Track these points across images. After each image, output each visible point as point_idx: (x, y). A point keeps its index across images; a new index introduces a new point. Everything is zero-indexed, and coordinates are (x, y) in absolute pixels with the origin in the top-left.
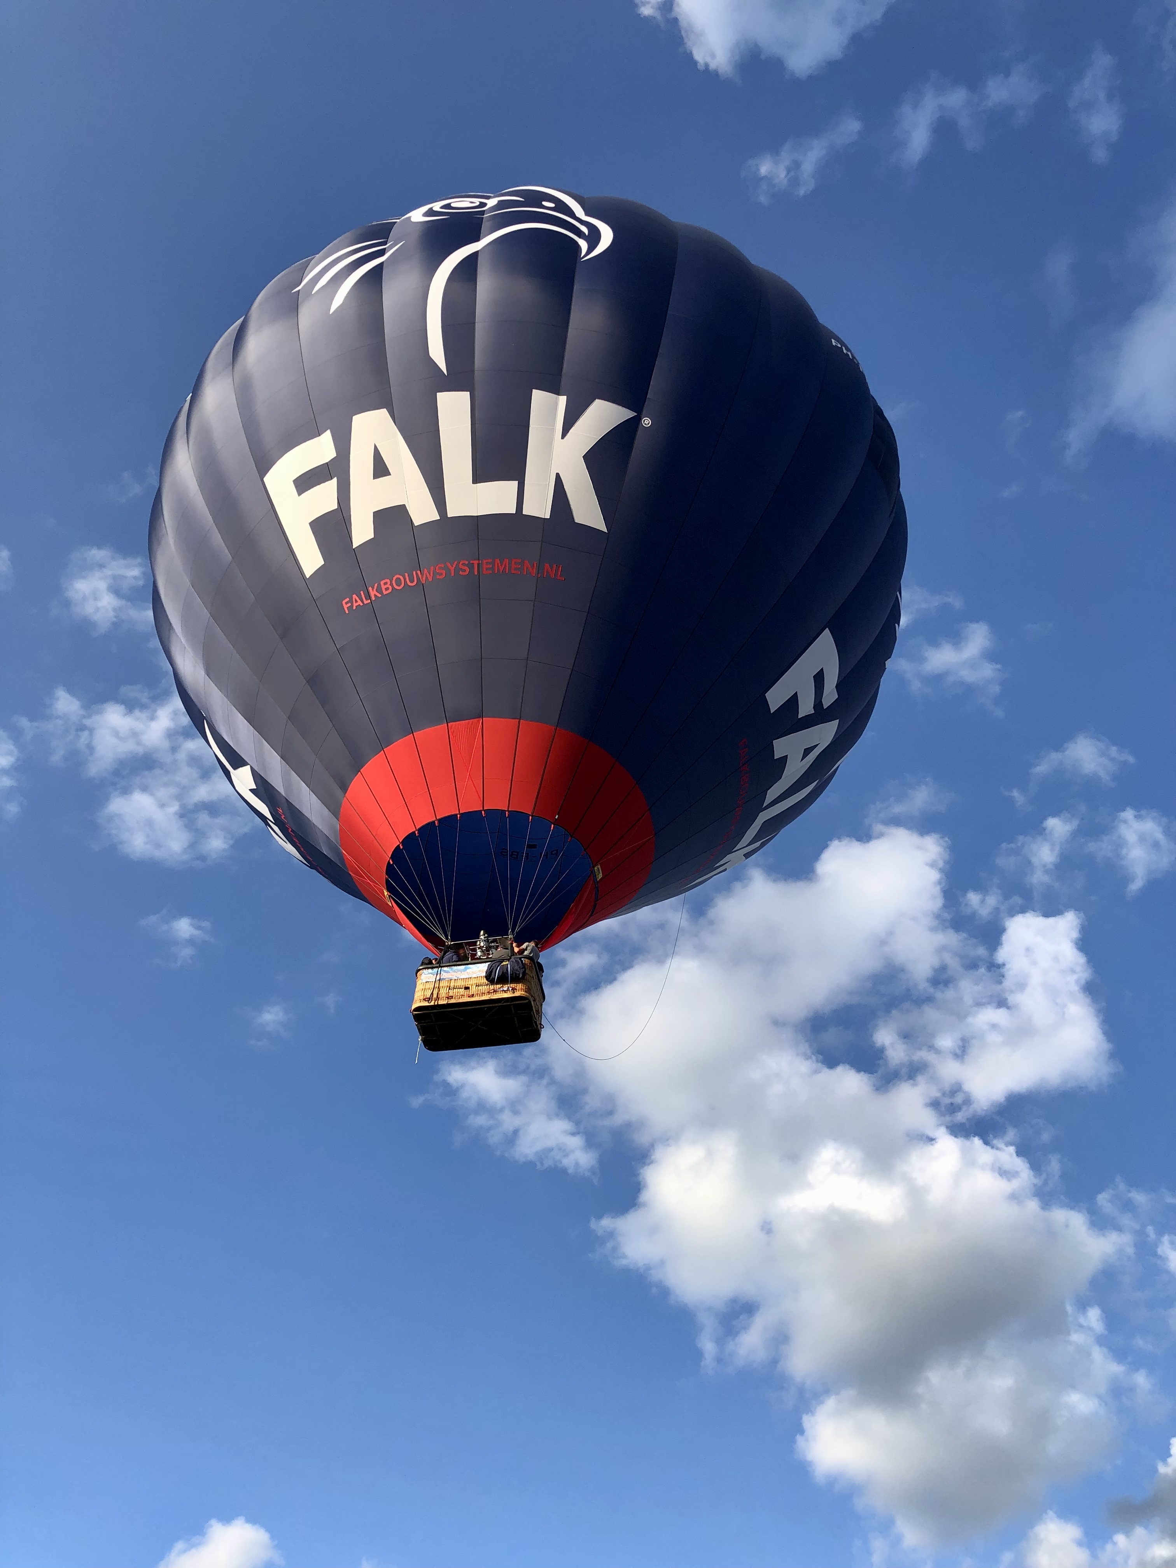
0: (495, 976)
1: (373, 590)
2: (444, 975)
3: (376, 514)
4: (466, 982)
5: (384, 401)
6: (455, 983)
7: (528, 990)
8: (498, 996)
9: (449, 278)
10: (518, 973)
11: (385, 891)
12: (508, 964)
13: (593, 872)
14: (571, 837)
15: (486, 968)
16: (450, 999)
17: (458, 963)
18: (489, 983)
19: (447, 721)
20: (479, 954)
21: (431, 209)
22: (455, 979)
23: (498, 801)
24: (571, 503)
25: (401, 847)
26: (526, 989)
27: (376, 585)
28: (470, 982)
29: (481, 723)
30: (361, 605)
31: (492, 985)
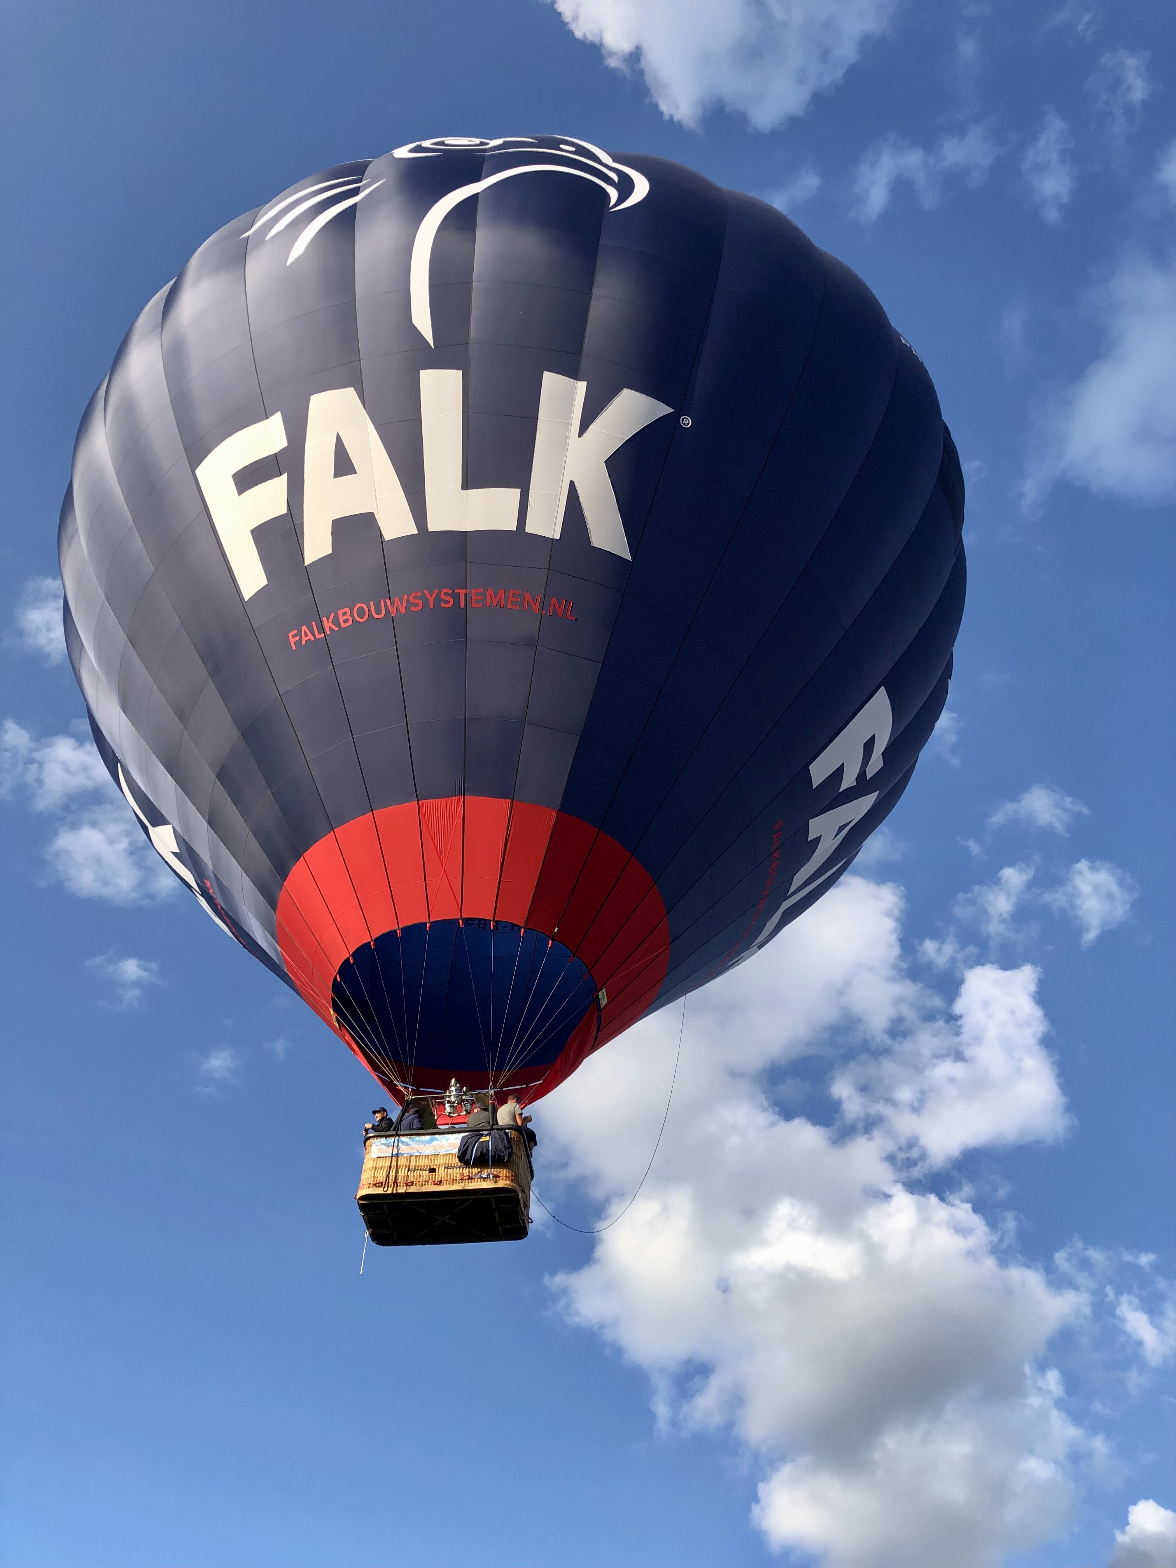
0: (471, 1155)
1: (328, 622)
2: (403, 1149)
3: (336, 523)
4: (431, 1160)
6: (416, 1161)
7: (515, 1178)
9: (440, 225)
10: (502, 1154)
11: (330, 1010)
12: (489, 1141)
13: (596, 998)
14: (574, 955)
15: (459, 1142)
16: (410, 1186)
17: (421, 1132)
18: (462, 1164)
19: (418, 798)
20: (448, 1109)
21: (420, 146)
22: (417, 1156)
23: (481, 908)
24: (588, 520)
25: (352, 962)
26: (512, 1176)
27: (332, 615)
28: (437, 1162)
29: (462, 802)
30: (313, 639)
31: (466, 1168)
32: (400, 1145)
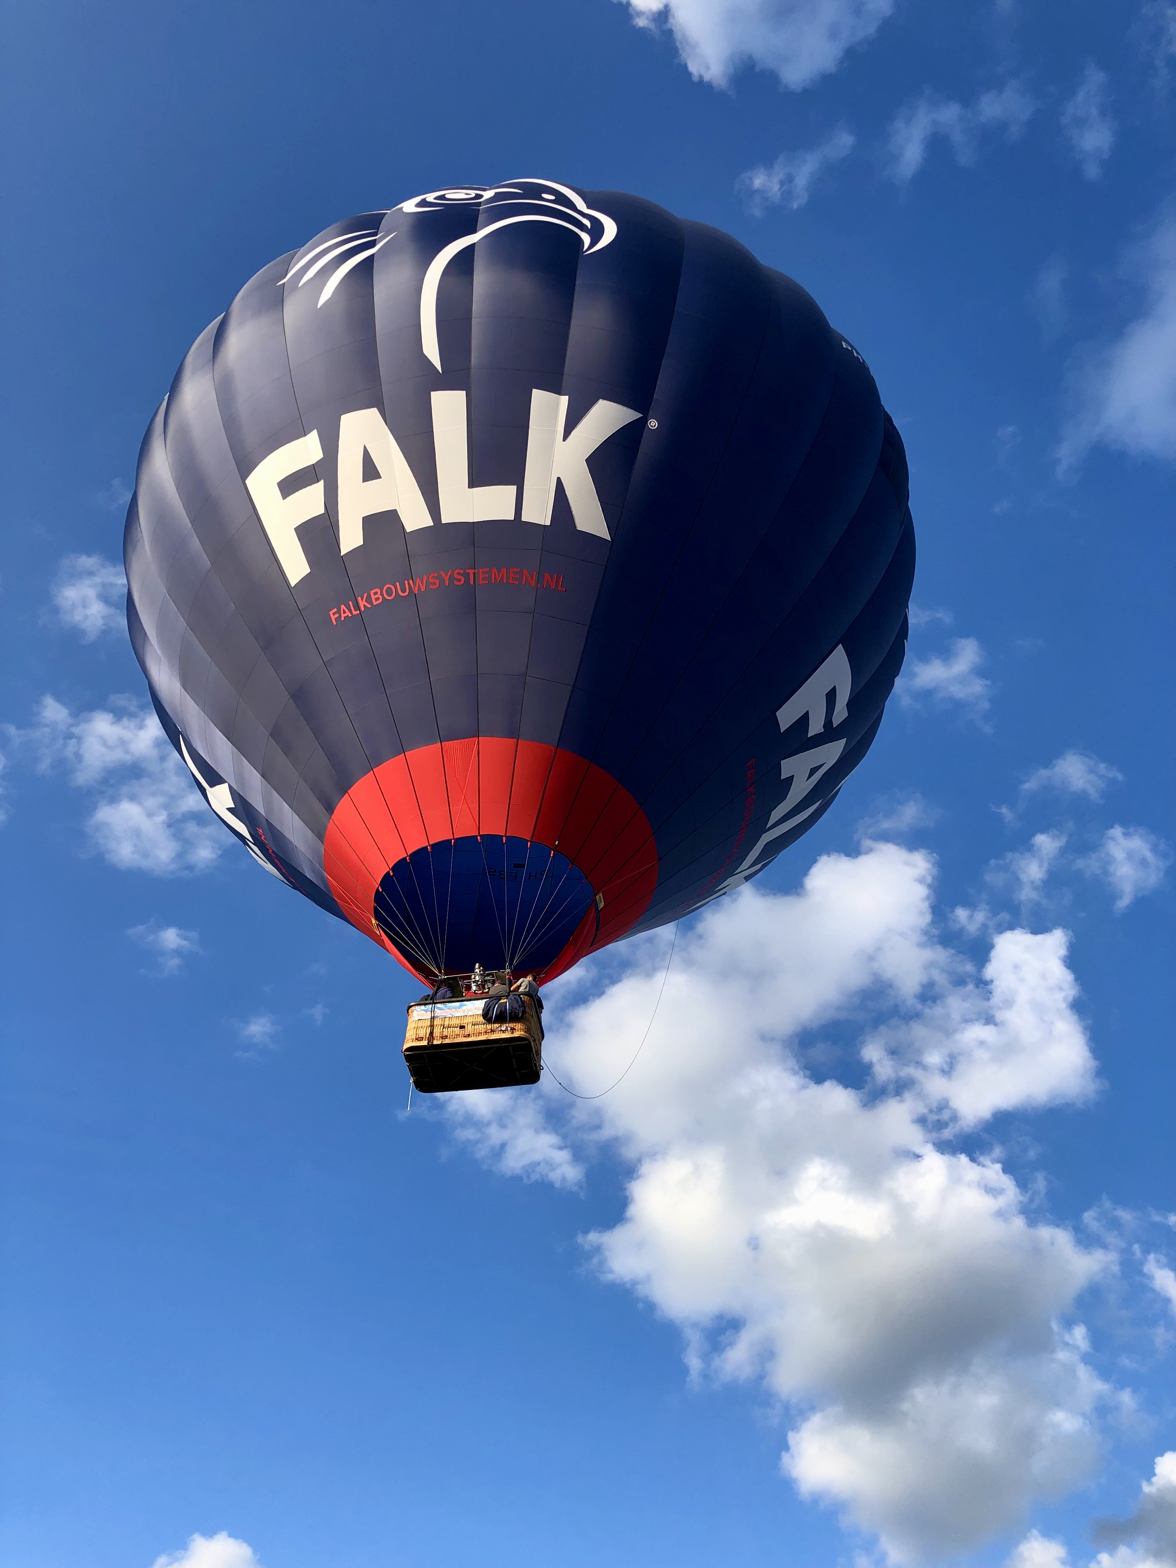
0: (493, 1014)
1: (362, 600)
2: (438, 1013)
3: (365, 519)
4: (461, 1020)
5: (376, 401)
6: (449, 1021)
7: (528, 1030)
8: (496, 1036)
9: (444, 270)
10: (517, 1012)
11: (373, 920)
12: (506, 1002)
13: (595, 901)
14: (572, 864)
15: (483, 1006)
16: (445, 1039)
17: (453, 999)
18: (486, 1021)
19: (441, 741)
20: (474, 988)
21: (424, 200)
22: (450, 1017)
23: (495, 826)
24: (573, 509)
25: (391, 874)
26: (525, 1028)
27: (365, 595)
28: (466, 1021)
29: (476, 743)
30: (350, 615)
31: (489, 1024)
32: (435, 1010)
